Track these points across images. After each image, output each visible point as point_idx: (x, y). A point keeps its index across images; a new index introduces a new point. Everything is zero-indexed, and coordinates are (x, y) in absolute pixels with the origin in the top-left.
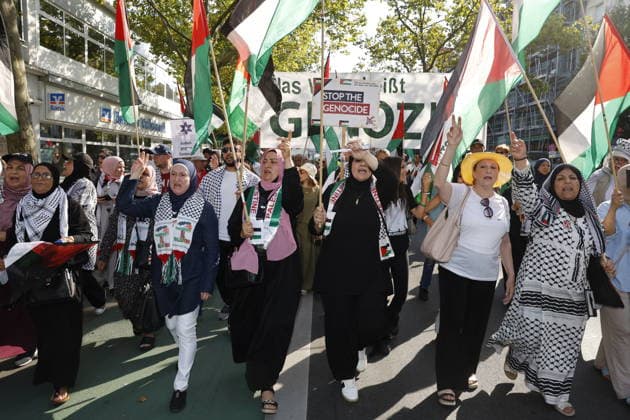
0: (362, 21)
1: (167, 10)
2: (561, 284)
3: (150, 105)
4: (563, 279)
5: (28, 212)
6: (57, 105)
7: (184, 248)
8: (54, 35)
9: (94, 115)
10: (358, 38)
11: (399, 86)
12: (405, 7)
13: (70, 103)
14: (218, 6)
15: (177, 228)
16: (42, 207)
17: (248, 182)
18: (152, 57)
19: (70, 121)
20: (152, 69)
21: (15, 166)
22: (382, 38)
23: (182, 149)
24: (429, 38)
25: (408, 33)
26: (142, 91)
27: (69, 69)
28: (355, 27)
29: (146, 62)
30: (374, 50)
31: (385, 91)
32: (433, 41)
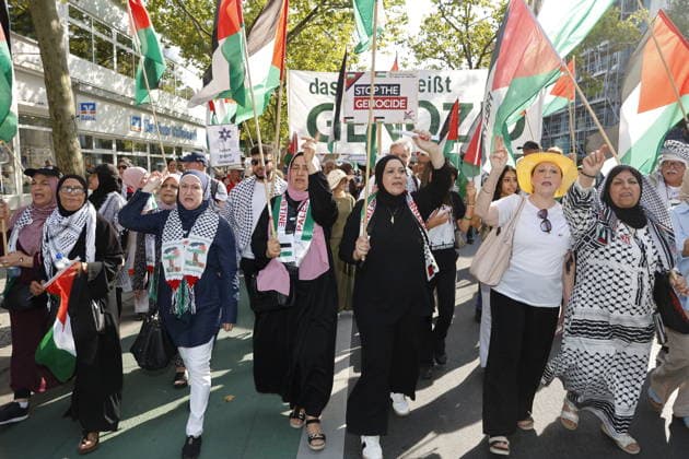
0: (404, 19)
1: (198, 11)
2: (622, 310)
3: (181, 112)
4: (624, 303)
5: (54, 231)
6: (89, 114)
7: (198, 272)
9: (125, 124)
10: (400, 37)
11: (443, 83)
12: (449, 4)
13: (100, 112)
14: (251, 6)
15: (188, 250)
16: (66, 227)
18: (182, 60)
19: (101, 130)
20: (181, 73)
21: (38, 181)
22: (425, 36)
23: (221, 156)
24: (476, 36)
25: (452, 30)
26: (171, 98)
27: (99, 77)
28: (397, 26)
29: (176, 66)
30: (418, 49)
31: (426, 88)
32: (479, 39)
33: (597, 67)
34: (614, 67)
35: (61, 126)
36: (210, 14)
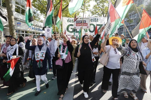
0: (89, 6)
1: (44, 3)
2: (133, 69)
3: (40, 25)
4: (134, 68)
5: (9, 49)
6: (19, 25)
7: (43, 58)
8: (18, 9)
9: (27, 27)
10: (88, 10)
11: (97, 20)
12: (99, 3)
13: (22, 25)
14: (56, 2)
15: (41, 54)
16: (12, 48)
17: (61, 43)
18: (40, 14)
19: (22, 29)
20: (40, 17)
22: (94, 10)
23: (47, 35)
24: (105, 10)
25: (100, 8)
26: (38, 22)
27: (21, 17)
28: (88, 7)
29: (39, 15)
30: (92, 12)
31: (93, 21)
32: (106, 10)
33: (131, 17)
34: (135, 17)
35: (11, 27)
36: (47, 4)
